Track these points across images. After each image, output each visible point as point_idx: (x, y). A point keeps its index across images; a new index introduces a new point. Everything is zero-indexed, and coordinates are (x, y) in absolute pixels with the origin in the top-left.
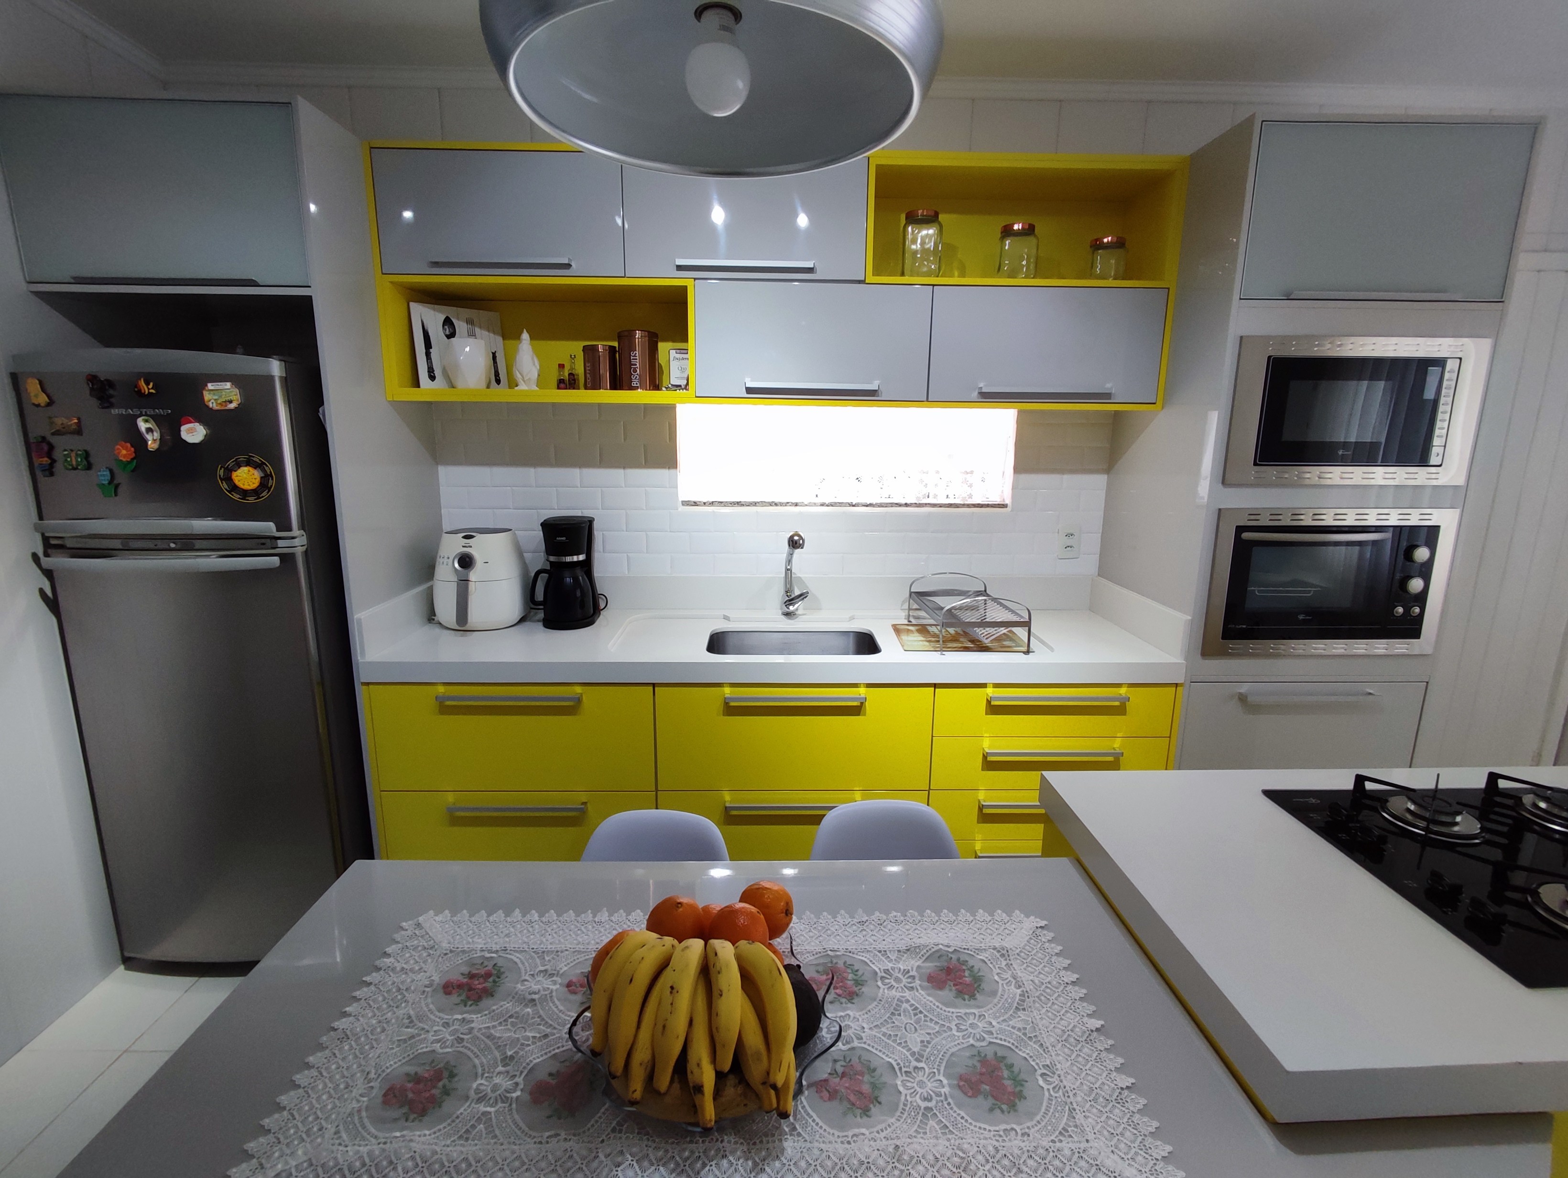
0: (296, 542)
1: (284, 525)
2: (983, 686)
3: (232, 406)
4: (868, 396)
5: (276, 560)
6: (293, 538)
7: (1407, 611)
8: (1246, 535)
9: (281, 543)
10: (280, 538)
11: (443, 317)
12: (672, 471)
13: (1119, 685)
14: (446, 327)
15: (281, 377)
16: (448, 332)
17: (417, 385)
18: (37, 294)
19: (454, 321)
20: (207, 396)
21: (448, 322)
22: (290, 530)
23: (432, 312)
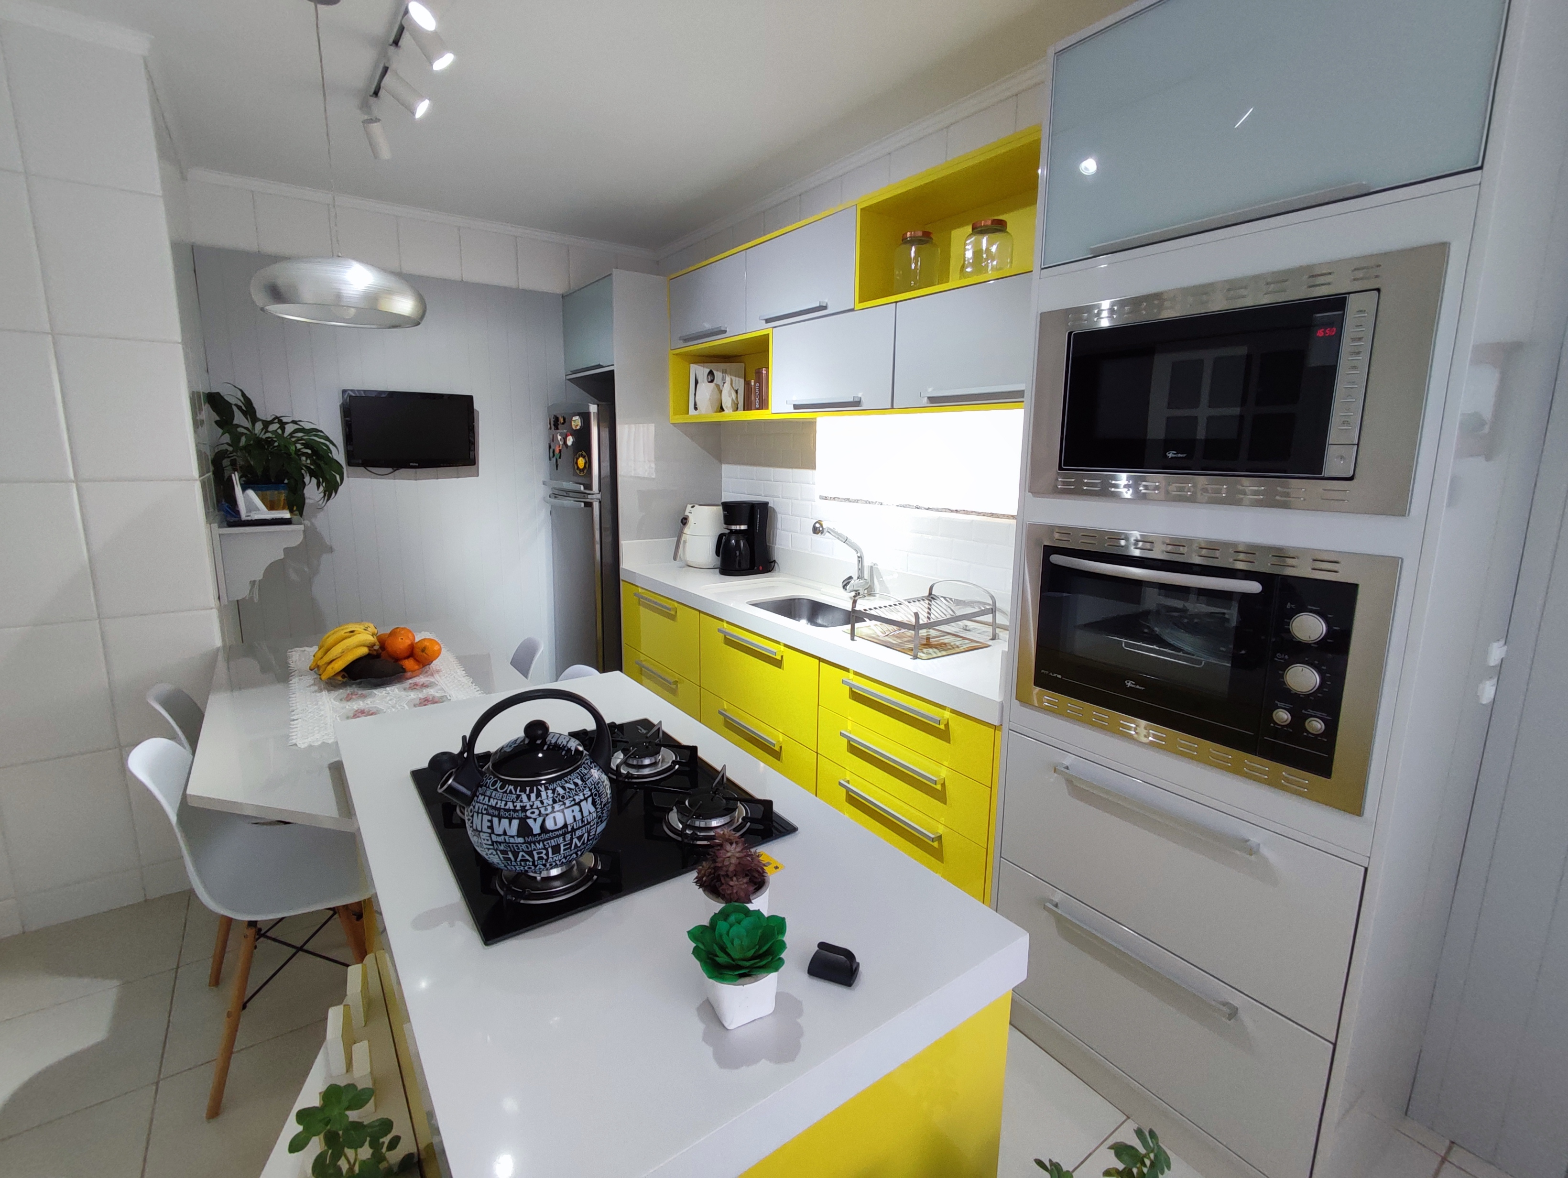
0: (594, 496)
1: (589, 486)
2: (847, 670)
3: (578, 428)
4: (854, 404)
5: (583, 504)
6: (593, 494)
7: (1299, 719)
8: (1056, 559)
9: (590, 496)
10: (589, 494)
11: (708, 370)
12: (814, 471)
13: (943, 707)
14: (709, 377)
15: (594, 413)
16: (710, 380)
17: (688, 413)
18: (569, 380)
19: (715, 372)
20: (573, 423)
21: (711, 373)
22: (591, 489)
23: (702, 368)
